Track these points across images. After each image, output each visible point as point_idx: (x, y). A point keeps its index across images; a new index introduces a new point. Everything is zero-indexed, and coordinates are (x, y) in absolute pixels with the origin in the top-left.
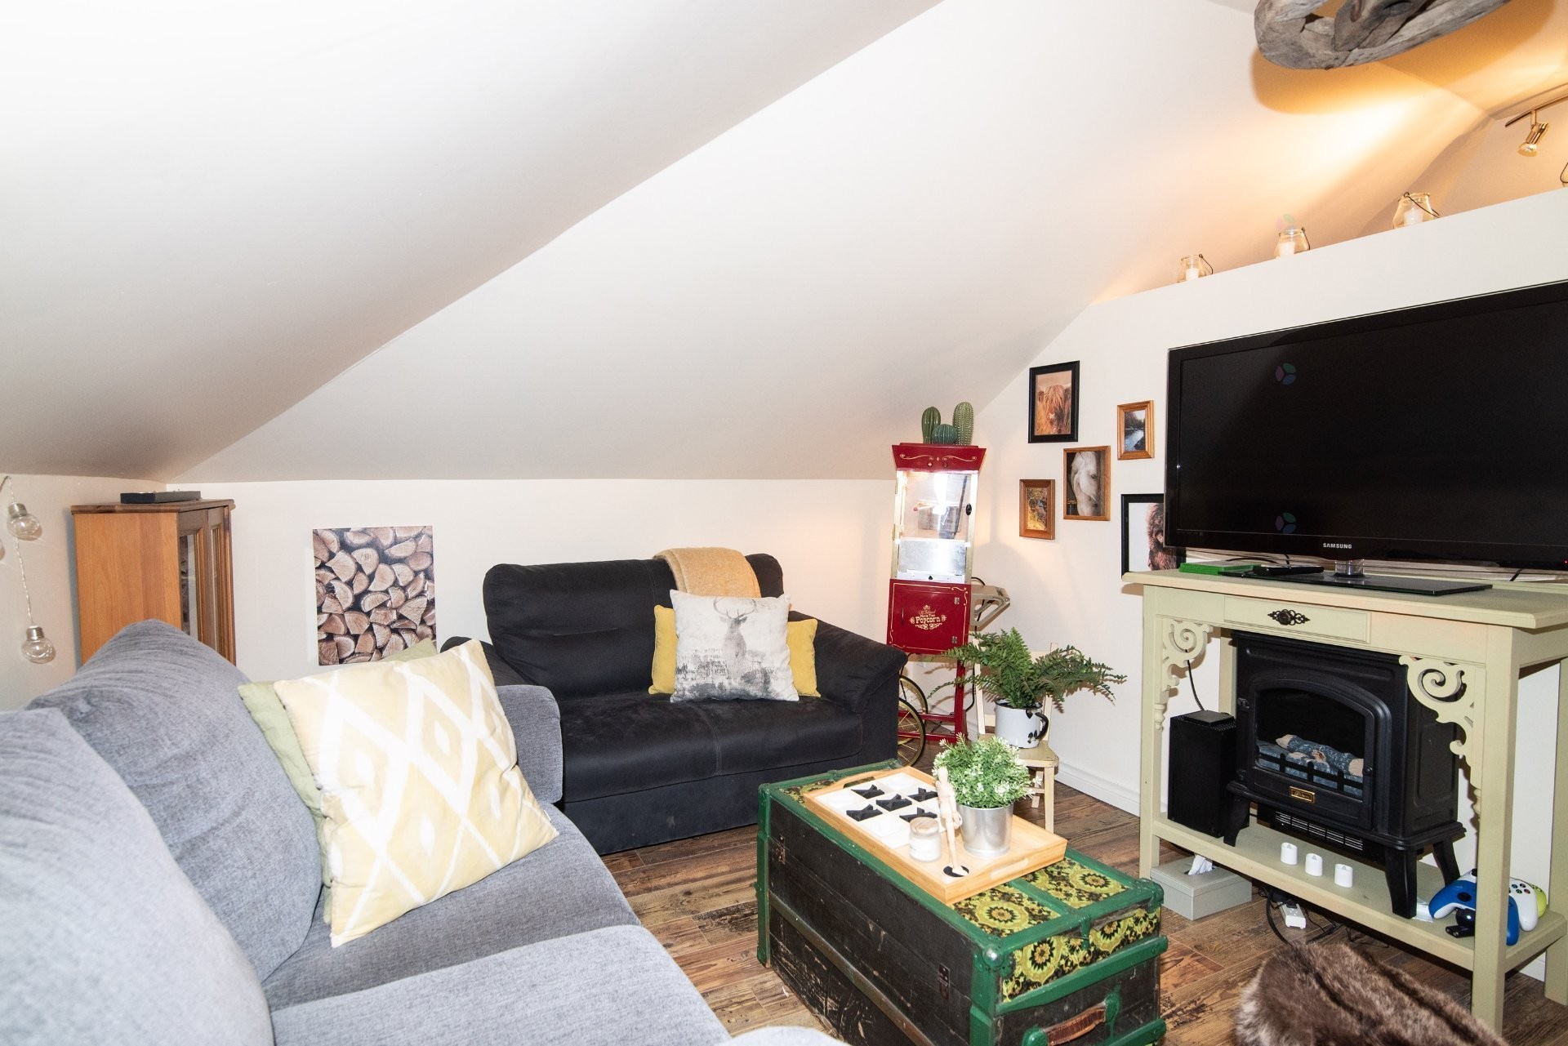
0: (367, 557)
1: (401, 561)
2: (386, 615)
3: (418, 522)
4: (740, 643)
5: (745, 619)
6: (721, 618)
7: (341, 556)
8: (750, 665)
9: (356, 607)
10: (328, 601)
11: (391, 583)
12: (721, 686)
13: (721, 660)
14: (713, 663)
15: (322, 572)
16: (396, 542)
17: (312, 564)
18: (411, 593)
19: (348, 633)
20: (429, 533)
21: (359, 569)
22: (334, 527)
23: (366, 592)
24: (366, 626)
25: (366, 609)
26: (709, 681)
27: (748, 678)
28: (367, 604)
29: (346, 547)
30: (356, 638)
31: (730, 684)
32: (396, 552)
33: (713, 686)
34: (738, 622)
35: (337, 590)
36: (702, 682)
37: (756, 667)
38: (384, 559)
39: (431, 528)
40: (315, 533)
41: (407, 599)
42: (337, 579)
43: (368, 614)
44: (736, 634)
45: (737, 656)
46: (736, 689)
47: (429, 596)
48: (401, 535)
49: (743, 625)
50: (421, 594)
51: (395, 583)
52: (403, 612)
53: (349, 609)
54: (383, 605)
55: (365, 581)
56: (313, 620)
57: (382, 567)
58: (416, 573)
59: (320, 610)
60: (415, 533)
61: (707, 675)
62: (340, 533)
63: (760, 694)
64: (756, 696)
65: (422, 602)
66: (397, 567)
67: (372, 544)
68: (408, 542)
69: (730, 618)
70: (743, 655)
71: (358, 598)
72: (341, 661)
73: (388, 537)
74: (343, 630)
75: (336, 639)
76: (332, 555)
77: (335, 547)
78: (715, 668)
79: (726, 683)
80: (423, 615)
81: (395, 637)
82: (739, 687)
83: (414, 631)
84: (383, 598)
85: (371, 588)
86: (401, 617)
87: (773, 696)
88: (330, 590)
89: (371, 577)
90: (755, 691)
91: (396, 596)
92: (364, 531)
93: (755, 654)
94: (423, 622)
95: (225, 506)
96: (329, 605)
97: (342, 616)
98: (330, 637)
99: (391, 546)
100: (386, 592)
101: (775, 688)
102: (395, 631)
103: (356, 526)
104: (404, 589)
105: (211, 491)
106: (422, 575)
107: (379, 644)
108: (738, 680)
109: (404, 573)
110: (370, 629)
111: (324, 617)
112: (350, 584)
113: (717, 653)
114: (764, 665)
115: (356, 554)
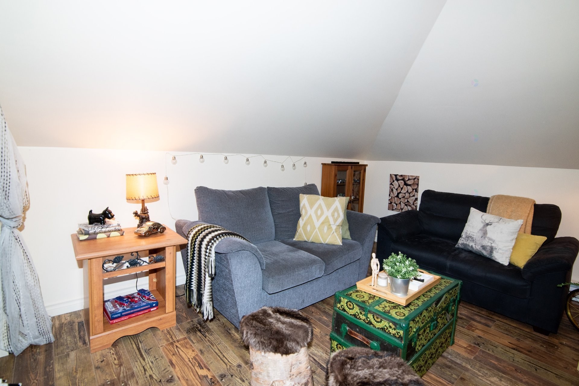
0: (401, 183)
1: (410, 185)
2: (404, 200)
3: (415, 174)
4: (485, 233)
5: (491, 224)
6: (482, 221)
7: (396, 182)
8: (486, 243)
9: (397, 196)
10: (392, 193)
11: (406, 191)
12: (472, 246)
13: (474, 237)
14: (471, 237)
15: (391, 185)
16: (409, 179)
17: (389, 183)
18: (411, 195)
19: (395, 203)
20: (418, 178)
21: (399, 186)
22: (395, 174)
23: (400, 192)
24: (399, 202)
25: (400, 197)
26: (468, 243)
27: (484, 247)
28: (400, 196)
29: (397, 180)
30: (397, 204)
31: (475, 247)
32: (409, 182)
33: (469, 245)
34: (487, 224)
35: (394, 191)
36: (465, 242)
37: (489, 244)
38: (406, 184)
39: (419, 177)
40: (391, 175)
41: (410, 197)
42: (394, 188)
43: (400, 199)
44: (485, 229)
45: (482, 237)
46: (478, 250)
47: (416, 197)
48: (410, 178)
49: (489, 226)
50: (414, 196)
51: (407, 191)
52: (409, 200)
53: (396, 196)
54: (404, 197)
55: (400, 190)
56: (388, 198)
57: (405, 186)
58: (413, 189)
59: (390, 196)
60: (414, 178)
61: (467, 241)
62: (396, 175)
63: (488, 256)
64: (486, 256)
65: (414, 198)
66: (409, 187)
67: (403, 179)
68: (412, 180)
69: (485, 222)
70: (485, 238)
71: (398, 194)
72: (393, 210)
73: (407, 178)
74: (394, 202)
75: (392, 204)
76: (394, 181)
77: (394, 179)
78: (471, 239)
79: (474, 246)
80: (414, 202)
81: (406, 207)
82: (479, 250)
83: (411, 206)
84: (404, 195)
85: (401, 192)
86: (408, 201)
87: (493, 258)
88: (392, 190)
89: (402, 189)
90: (485, 253)
91: (407, 195)
92: (401, 176)
93: (490, 239)
94: (413, 204)
95: (365, 166)
96: (392, 195)
97: (394, 198)
98: (391, 203)
99: (408, 181)
100: (405, 193)
101: (495, 256)
102: (406, 205)
103: (400, 174)
104: (410, 193)
105: (362, 162)
106: (414, 190)
107: (402, 208)
108: (479, 247)
109: (410, 189)
110: (400, 203)
111: (391, 197)
112: (397, 189)
113: (474, 234)
114: (493, 245)
115: (399, 182)
